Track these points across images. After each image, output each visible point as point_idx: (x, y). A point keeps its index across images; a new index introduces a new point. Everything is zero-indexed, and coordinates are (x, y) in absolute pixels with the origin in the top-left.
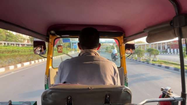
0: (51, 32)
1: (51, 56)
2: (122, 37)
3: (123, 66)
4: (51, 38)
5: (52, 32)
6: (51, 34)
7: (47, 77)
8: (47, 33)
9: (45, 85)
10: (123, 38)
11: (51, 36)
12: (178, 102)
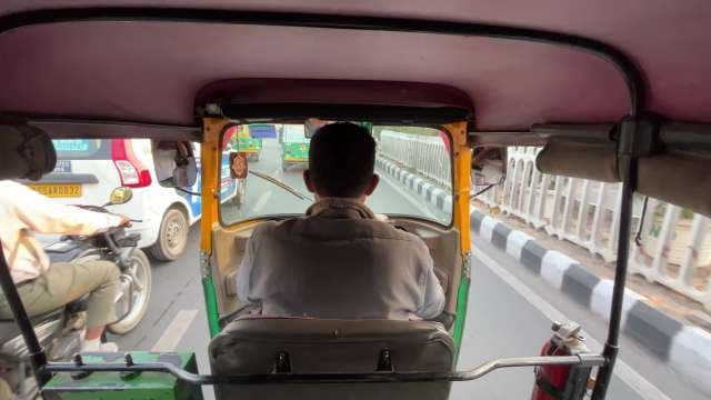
0: (207, 109)
1: (213, 191)
2: (463, 126)
3: (460, 223)
4: (208, 129)
5: (213, 108)
6: (207, 115)
7: (207, 257)
8: (195, 113)
9: (204, 281)
10: (465, 130)
11: (207, 122)
12: (590, 369)
